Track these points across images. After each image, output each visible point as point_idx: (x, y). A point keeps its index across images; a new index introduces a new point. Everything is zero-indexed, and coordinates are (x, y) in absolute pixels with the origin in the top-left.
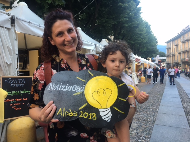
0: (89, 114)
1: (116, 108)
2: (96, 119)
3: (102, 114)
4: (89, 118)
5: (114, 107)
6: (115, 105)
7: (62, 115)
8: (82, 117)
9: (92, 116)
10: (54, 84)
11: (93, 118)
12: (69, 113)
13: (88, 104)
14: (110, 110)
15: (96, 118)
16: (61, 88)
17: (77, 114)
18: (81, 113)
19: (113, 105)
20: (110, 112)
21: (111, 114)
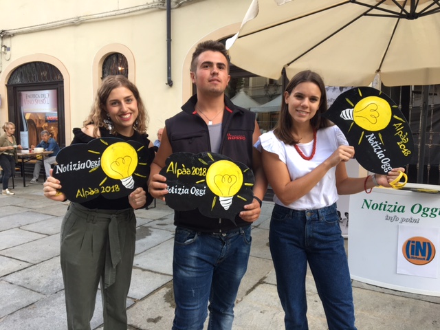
0: (111, 187)
3: (124, 184)
4: (112, 191)
6: (136, 171)
10: (62, 165)
12: (90, 191)
13: (108, 177)
16: (73, 168)
17: (98, 191)
18: (102, 188)
20: (132, 180)
21: (134, 181)
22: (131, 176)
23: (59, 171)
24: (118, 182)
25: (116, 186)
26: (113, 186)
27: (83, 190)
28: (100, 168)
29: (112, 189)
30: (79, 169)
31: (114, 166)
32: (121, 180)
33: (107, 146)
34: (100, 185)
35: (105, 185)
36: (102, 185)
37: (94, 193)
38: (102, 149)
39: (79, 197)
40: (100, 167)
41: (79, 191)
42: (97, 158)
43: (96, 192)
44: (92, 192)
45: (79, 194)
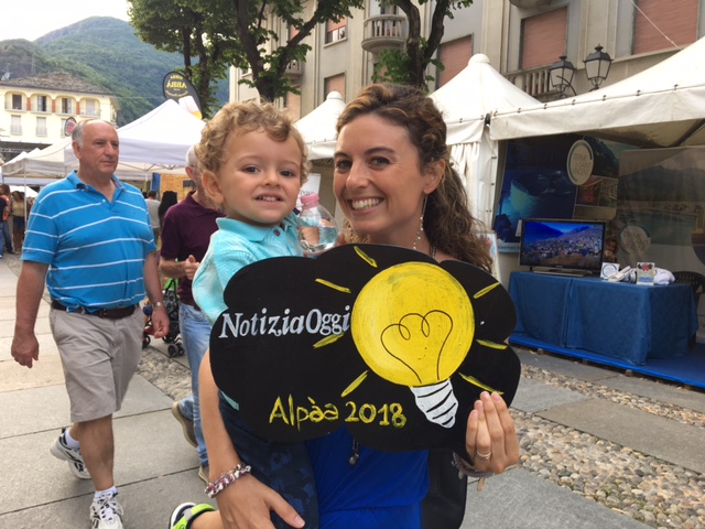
0: (379, 407)
2: (407, 423)
3: (423, 405)
4: (381, 423)
7: (287, 422)
8: (356, 419)
9: (390, 415)
11: (394, 419)
12: (310, 410)
13: (372, 376)
14: (450, 387)
15: (404, 418)
16: (267, 326)
17: (336, 413)
19: (460, 369)
20: (452, 396)
21: (456, 402)
22: (449, 381)
23: (229, 331)
24: (403, 395)
25: (393, 406)
26: (385, 406)
27: (290, 400)
28: (347, 340)
29: (380, 417)
30: (285, 333)
31: (391, 339)
32: (412, 389)
33: (375, 272)
34: (344, 394)
35: (359, 396)
36: (350, 397)
37: (322, 416)
38: (358, 277)
39: (278, 420)
40: (348, 334)
41: (278, 403)
42: (341, 304)
43: (328, 415)
44: (318, 415)
45: (278, 411)
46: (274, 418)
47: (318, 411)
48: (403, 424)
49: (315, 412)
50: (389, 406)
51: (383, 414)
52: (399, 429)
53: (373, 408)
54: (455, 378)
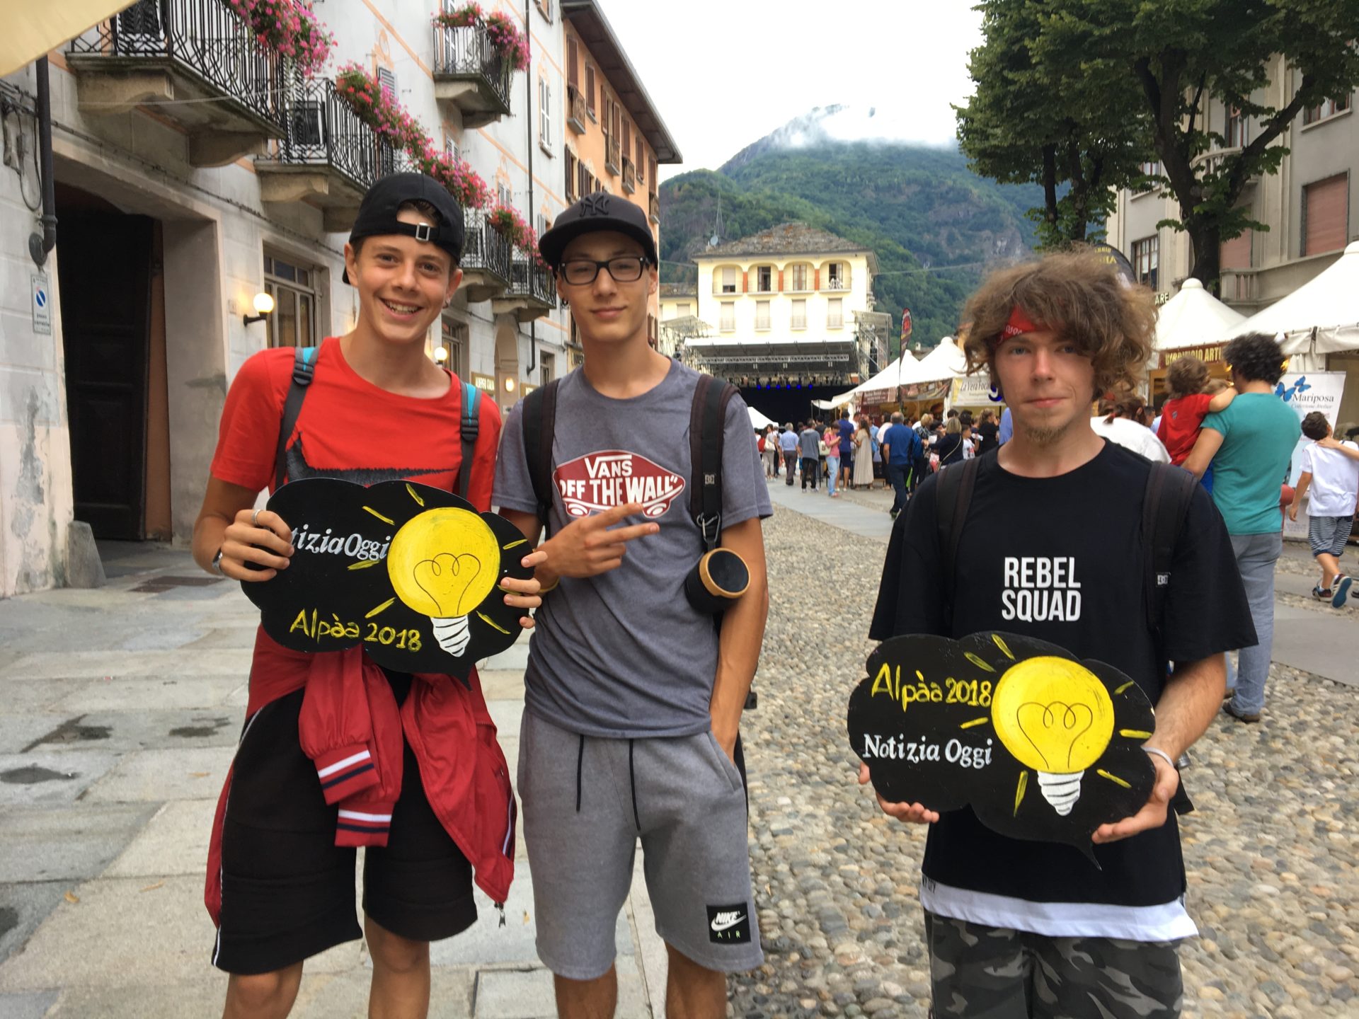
0: (399, 631)
1: (486, 619)
2: (421, 649)
3: (438, 634)
4: (398, 646)
5: (480, 615)
6: (485, 607)
7: (307, 632)
8: (375, 640)
9: (407, 639)
11: (410, 644)
12: (333, 625)
14: (466, 622)
15: (419, 644)
16: (306, 542)
17: (357, 632)
18: (372, 627)
19: (479, 608)
20: (467, 628)
21: (469, 635)
22: (466, 617)
24: (424, 624)
25: (412, 632)
26: (404, 632)
27: (315, 614)
29: (398, 640)
30: (322, 551)
31: (423, 573)
32: (433, 620)
34: (368, 616)
35: (382, 620)
36: (373, 619)
37: (343, 632)
38: (404, 512)
39: (299, 631)
41: (302, 615)
42: (382, 534)
43: (350, 632)
44: (339, 631)
45: (301, 623)
46: (296, 629)
47: (340, 628)
48: (417, 649)
49: (337, 628)
50: (408, 631)
51: (400, 638)
52: (414, 653)
53: (393, 632)
54: (473, 616)
